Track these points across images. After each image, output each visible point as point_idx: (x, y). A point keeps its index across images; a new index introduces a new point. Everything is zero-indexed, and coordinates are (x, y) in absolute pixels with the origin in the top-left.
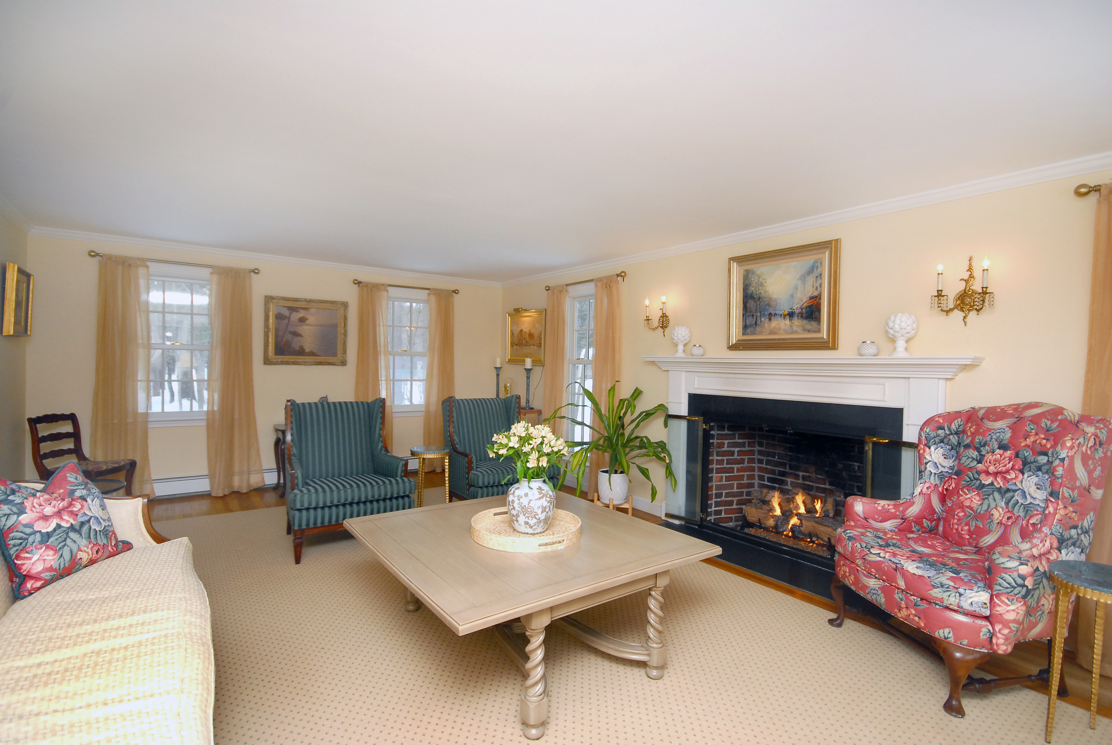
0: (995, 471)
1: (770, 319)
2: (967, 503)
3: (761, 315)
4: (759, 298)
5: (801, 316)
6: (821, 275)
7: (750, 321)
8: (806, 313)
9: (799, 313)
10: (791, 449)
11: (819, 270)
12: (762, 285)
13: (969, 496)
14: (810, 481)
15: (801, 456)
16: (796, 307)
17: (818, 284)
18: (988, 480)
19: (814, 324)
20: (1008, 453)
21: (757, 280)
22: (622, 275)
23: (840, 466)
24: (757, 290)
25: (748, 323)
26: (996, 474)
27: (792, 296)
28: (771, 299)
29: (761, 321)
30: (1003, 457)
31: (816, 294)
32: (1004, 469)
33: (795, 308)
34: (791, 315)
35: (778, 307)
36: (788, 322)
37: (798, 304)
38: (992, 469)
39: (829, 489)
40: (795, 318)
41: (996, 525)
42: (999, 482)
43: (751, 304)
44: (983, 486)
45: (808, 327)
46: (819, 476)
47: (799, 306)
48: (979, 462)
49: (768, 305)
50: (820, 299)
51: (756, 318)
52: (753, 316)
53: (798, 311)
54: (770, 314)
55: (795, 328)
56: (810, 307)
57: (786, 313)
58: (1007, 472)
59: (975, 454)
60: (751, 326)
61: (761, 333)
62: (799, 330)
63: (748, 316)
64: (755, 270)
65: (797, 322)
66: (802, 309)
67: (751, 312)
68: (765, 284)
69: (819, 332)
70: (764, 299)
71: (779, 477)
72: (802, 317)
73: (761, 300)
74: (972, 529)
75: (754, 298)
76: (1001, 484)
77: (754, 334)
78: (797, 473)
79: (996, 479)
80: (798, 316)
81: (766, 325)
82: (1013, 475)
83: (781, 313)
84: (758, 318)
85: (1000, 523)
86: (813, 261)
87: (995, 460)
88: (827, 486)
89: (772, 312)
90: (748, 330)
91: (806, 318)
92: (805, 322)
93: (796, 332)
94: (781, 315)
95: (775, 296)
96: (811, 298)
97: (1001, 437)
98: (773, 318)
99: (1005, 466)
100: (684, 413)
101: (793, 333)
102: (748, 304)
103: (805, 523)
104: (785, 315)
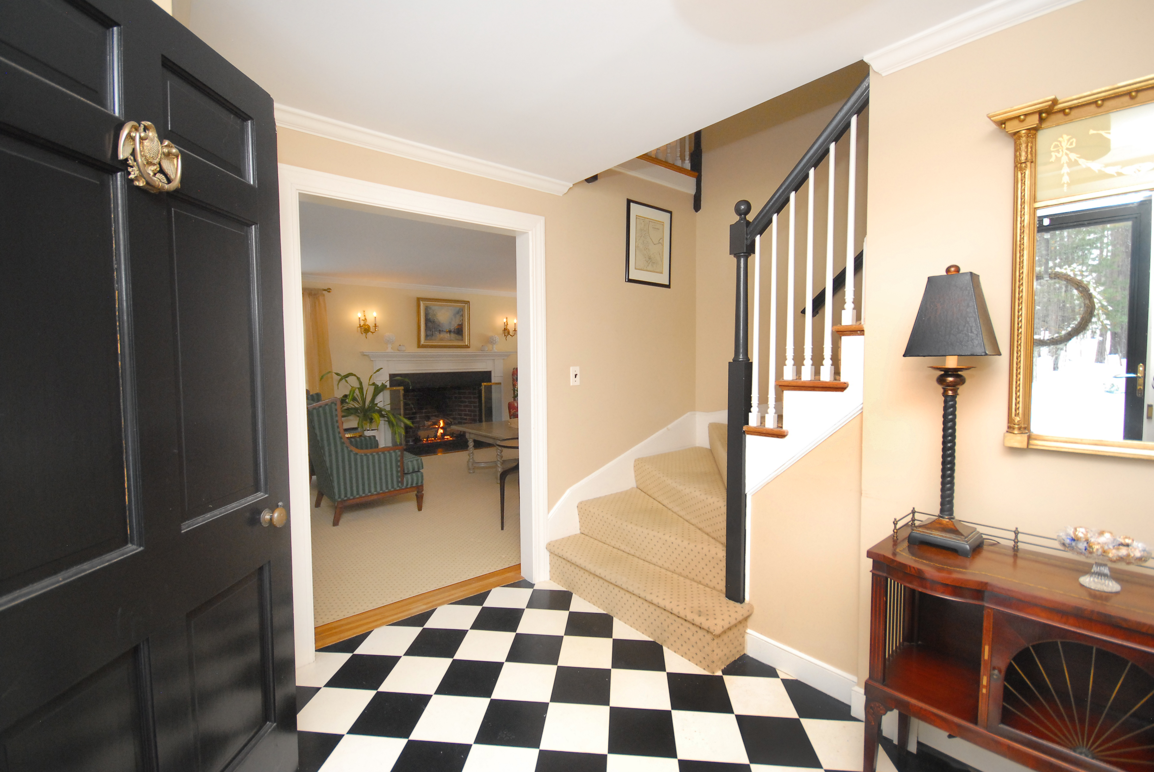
1: (440, 333)
3: (435, 330)
4: (434, 322)
5: (454, 332)
6: (462, 315)
7: (429, 333)
8: (457, 331)
9: (454, 331)
11: (462, 313)
12: (435, 315)
15: (424, 402)
16: (452, 328)
17: (461, 319)
19: (460, 337)
21: (432, 312)
22: (328, 290)
23: (442, 402)
24: (433, 317)
27: (450, 323)
28: (440, 323)
29: (435, 333)
31: (460, 323)
34: (450, 332)
35: (443, 327)
36: (448, 335)
37: (453, 326)
40: (452, 333)
43: (430, 324)
45: (458, 338)
49: (439, 325)
50: (462, 326)
51: (433, 332)
52: (431, 330)
54: (440, 330)
55: (452, 338)
56: (458, 329)
57: (448, 330)
60: (429, 335)
61: (435, 340)
62: (454, 339)
63: (428, 330)
64: (432, 306)
65: (453, 335)
67: (429, 328)
68: (437, 315)
69: (462, 340)
70: (437, 322)
75: (431, 321)
77: (432, 340)
78: (421, 411)
81: (438, 336)
83: (445, 330)
86: (459, 308)
88: (436, 414)
90: (428, 338)
91: (457, 334)
92: (456, 335)
95: (442, 322)
96: (459, 325)
100: (388, 386)
101: (451, 340)
102: (428, 324)
103: (448, 429)
104: (447, 332)
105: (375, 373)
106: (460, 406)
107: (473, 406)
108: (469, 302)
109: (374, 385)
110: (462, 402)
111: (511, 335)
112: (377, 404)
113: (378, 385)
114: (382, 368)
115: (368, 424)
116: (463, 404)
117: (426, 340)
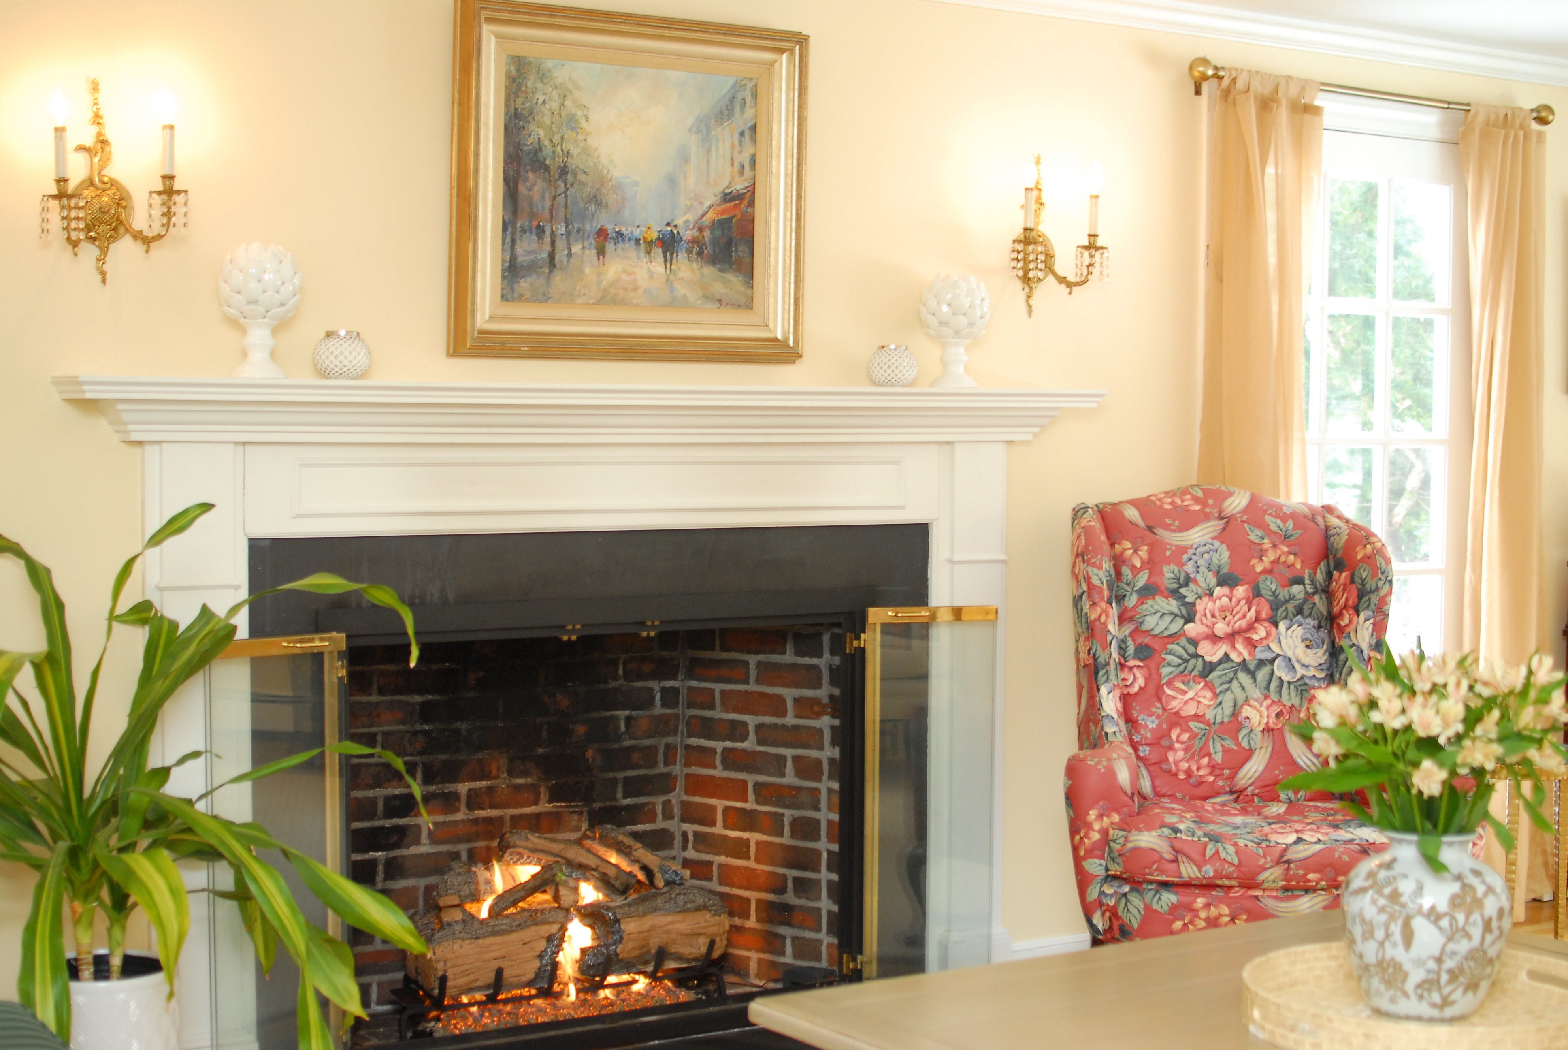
0: (1229, 630)
1: (601, 252)
2: (1190, 710)
3: (568, 234)
4: (564, 171)
6: (754, 128)
8: (715, 242)
9: (694, 241)
10: (426, 712)
11: (749, 112)
12: (572, 123)
13: (1190, 695)
14: (492, 806)
15: (463, 726)
16: (684, 219)
17: (745, 158)
18: (1212, 653)
19: (735, 279)
20: (1241, 591)
21: (555, 105)
23: (581, 729)
24: (557, 138)
25: (522, 258)
26: (1231, 637)
27: (672, 181)
28: (603, 180)
29: (570, 255)
30: (1234, 600)
31: (739, 186)
32: (1243, 623)
33: (680, 222)
35: (627, 213)
36: (658, 266)
37: (689, 209)
38: (1221, 628)
39: (549, 814)
40: (682, 255)
41: (1260, 735)
42: (1240, 652)
44: (1209, 668)
45: (719, 289)
46: (520, 781)
47: (691, 217)
48: (1189, 619)
49: (595, 199)
50: (752, 203)
51: (553, 243)
52: (540, 231)
53: (687, 235)
54: (602, 234)
55: (681, 290)
56: (722, 224)
57: (655, 236)
58: (1251, 628)
59: (1173, 605)
60: (532, 268)
61: (568, 298)
62: (693, 296)
63: (524, 231)
64: (549, 64)
65: (686, 269)
66: (701, 230)
67: (533, 215)
68: (583, 123)
69: (748, 304)
70: (582, 177)
71: (387, 823)
72: (700, 254)
73: (570, 178)
74: (1218, 758)
75: (547, 168)
76: (1246, 655)
77: (544, 298)
79: (1233, 647)
80: (689, 251)
81: (587, 270)
82: (1260, 632)
83: (637, 233)
84: (561, 244)
85: (1268, 730)
86: (731, 81)
87: (1223, 609)
89: (610, 228)
90: (524, 285)
91: (713, 260)
92: (709, 271)
93: (684, 304)
94: (637, 241)
95: (616, 174)
96: (728, 197)
97: (1215, 561)
98: (610, 247)
99: (1244, 616)
100: (243, 633)
101: (675, 303)
102: (522, 189)
103: (630, 926)
104: (650, 244)
105: (156, 539)
106: (704, 756)
107: (796, 759)
108: (800, 40)
109: (144, 622)
110: (708, 728)
111: (1062, 280)
112: (164, 773)
113: (174, 625)
114: (207, 507)
115: (102, 920)
116: (719, 746)
117: (503, 297)
